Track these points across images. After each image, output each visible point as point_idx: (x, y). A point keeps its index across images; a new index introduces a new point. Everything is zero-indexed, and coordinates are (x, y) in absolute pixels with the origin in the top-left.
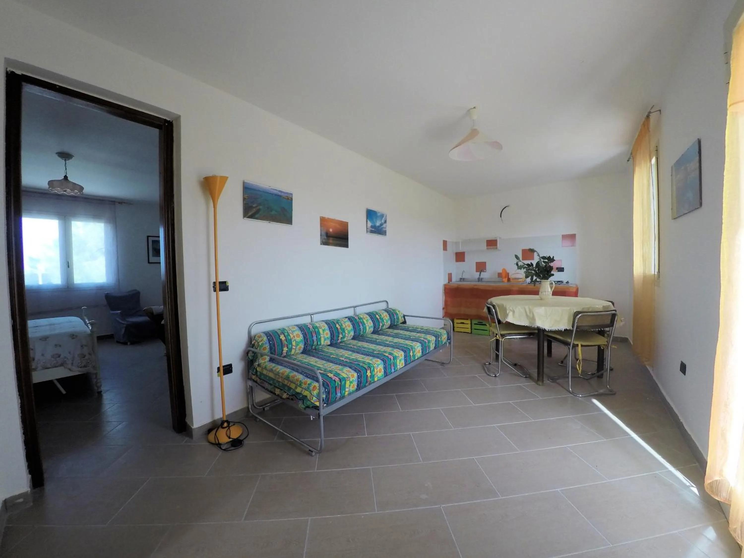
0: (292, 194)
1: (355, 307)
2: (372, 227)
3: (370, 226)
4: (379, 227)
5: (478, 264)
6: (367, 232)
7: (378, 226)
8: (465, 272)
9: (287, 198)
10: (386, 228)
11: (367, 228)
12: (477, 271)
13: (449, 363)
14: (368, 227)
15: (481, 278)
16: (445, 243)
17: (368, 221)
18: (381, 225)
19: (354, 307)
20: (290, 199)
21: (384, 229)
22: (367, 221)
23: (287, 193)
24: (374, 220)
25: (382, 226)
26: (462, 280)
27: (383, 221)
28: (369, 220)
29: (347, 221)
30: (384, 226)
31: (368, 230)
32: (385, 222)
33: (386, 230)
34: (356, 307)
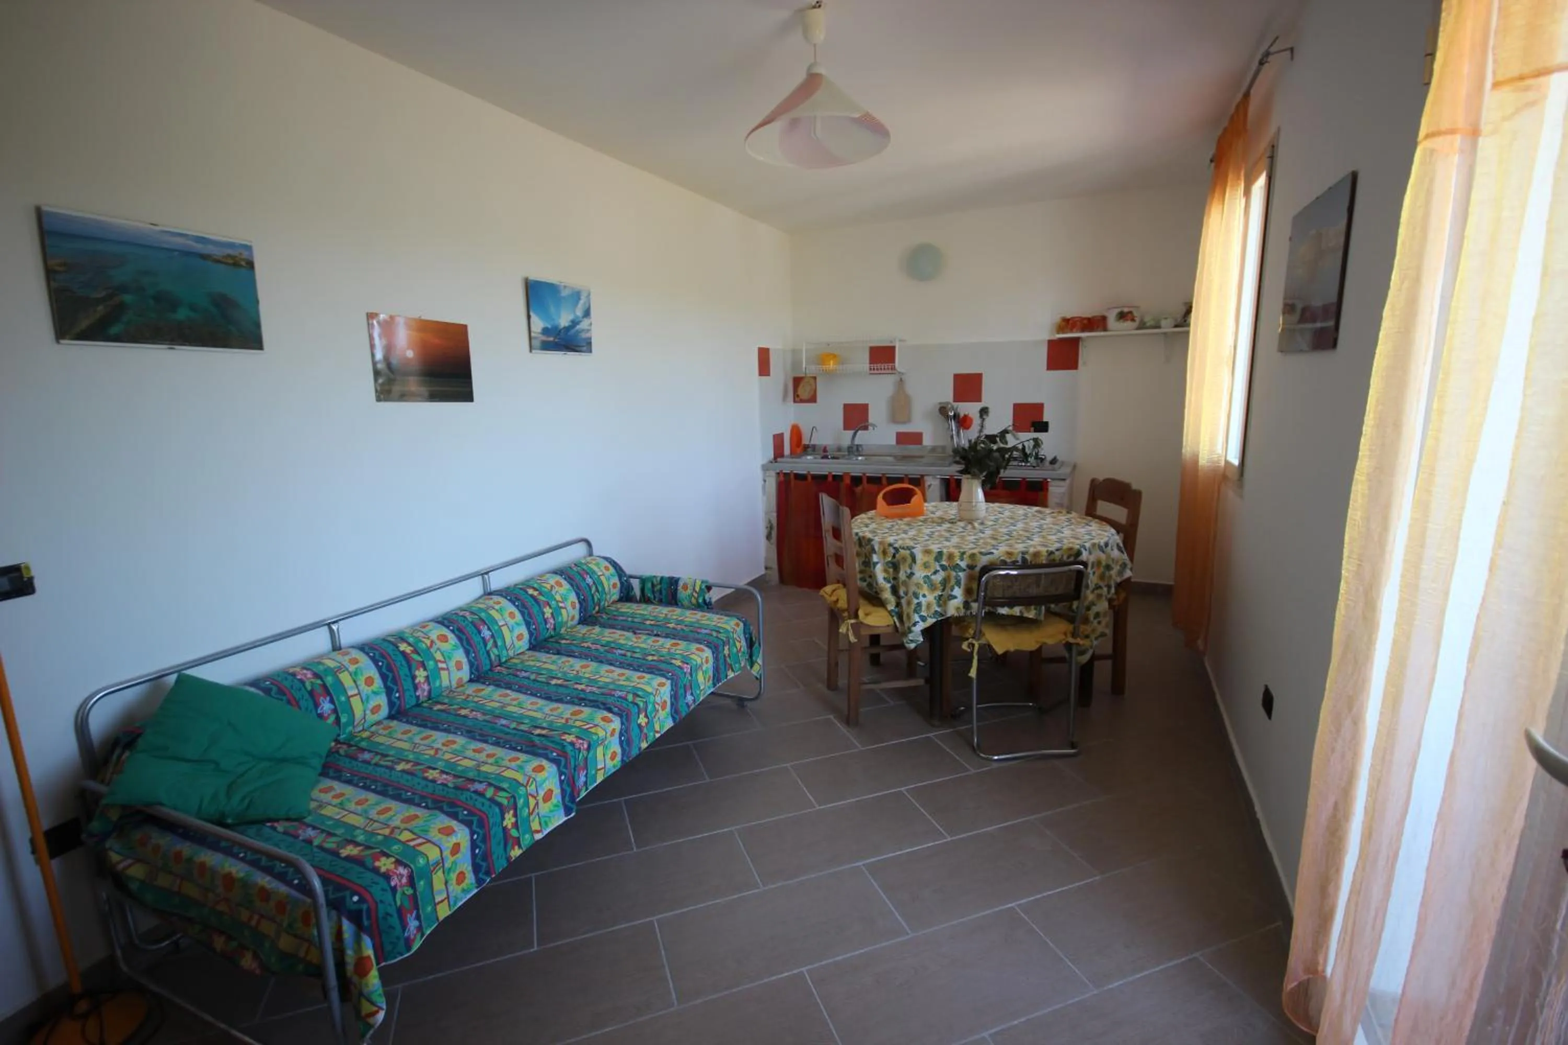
0: (249, 248)
1: (484, 574)
2: (545, 331)
3: (539, 330)
4: (567, 329)
5: (848, 408)
6: (531, 348)
7: (565, 328)
8: (816, 429)
9: (231, 261)
10: (588, 330)
11: (530, 338)
12: (846, 427)
13: (756, 698)
14: (533, 335)
15: (857, 445)
16: (764, 356)
17: (532, 314)
18: (574, 323)
19: (482, 574)
20: (243, 263)
21: (584, 335)
22: (529, 317)
23: (231, 245)
24: (552, 309)
25: (578, 327)
26: (809, 449)
27: (579, 313)
28: (537, 314)
29: (462, 322)
30: (584, 325)
31: (536, 343)
32: (587, 313)
33: (590, 339)
34: (487, 573)
